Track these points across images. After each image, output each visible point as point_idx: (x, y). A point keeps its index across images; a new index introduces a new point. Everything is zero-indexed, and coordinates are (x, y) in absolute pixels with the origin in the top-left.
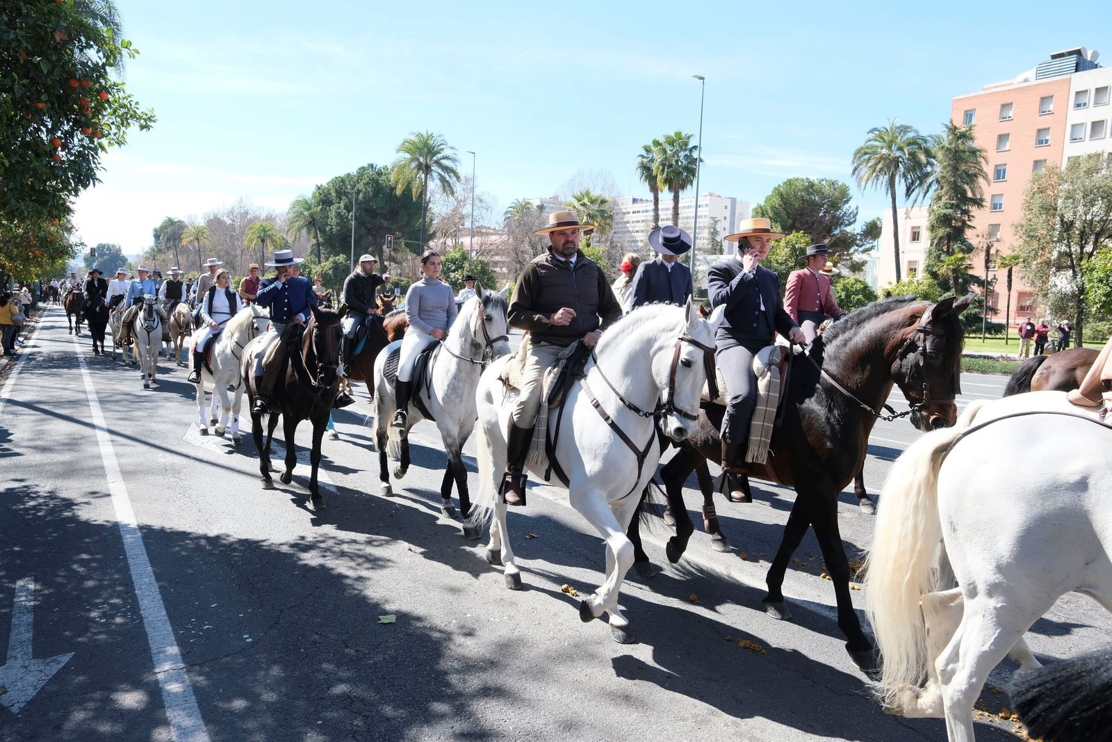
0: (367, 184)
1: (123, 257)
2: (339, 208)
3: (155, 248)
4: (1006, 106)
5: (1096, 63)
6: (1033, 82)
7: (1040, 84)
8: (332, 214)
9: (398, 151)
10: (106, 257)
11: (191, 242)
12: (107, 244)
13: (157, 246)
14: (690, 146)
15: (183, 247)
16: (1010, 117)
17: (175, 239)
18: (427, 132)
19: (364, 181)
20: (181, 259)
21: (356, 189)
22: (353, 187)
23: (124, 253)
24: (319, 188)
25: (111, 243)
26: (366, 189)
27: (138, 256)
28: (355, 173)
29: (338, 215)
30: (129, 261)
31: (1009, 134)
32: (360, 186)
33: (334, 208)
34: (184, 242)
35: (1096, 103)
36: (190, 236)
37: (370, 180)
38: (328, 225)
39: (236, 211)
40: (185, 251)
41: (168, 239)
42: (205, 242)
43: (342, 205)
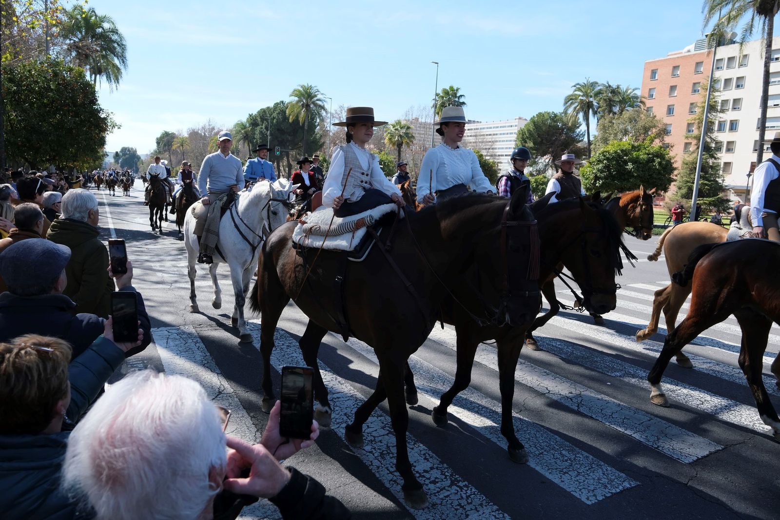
0: (279, 113)
1: (138, 156)
2: (262, 128)
3: (157, 151)
4: (676, 68)
5: (734, 40)
6: (693, 52)
7: (696, 54)
8: (257, 132)
9: (291, 96)
10: (127, 156)
11: (179, 147)
12: (128, 148)
13: (158, 149)
14: (458, 95)
15: (174, 150)
16: (678, 75)
17: (169, 145)
18: (308, 84)
19: (277, 112)
20: (173, 158)
21: (272, 116)
22: (271, 115)
23: (139, 153)
24: (250, 116)
25: (130, 147)
26: (278, 116)
27: (147, 155)
28: (272, 106)
29: (261, 132)
30: (142, 158)
31: (676, 86)
32: (275, 115)
33: (258, 128)
34: (174, 147)
35: (728, 67)
36: (178, 143)
37: (280, 111)
38: (255, 139)
39: (207, 127)
40: (175, 153)
41: (165, 145)
42: (187, 147)
43: (264, 127)
